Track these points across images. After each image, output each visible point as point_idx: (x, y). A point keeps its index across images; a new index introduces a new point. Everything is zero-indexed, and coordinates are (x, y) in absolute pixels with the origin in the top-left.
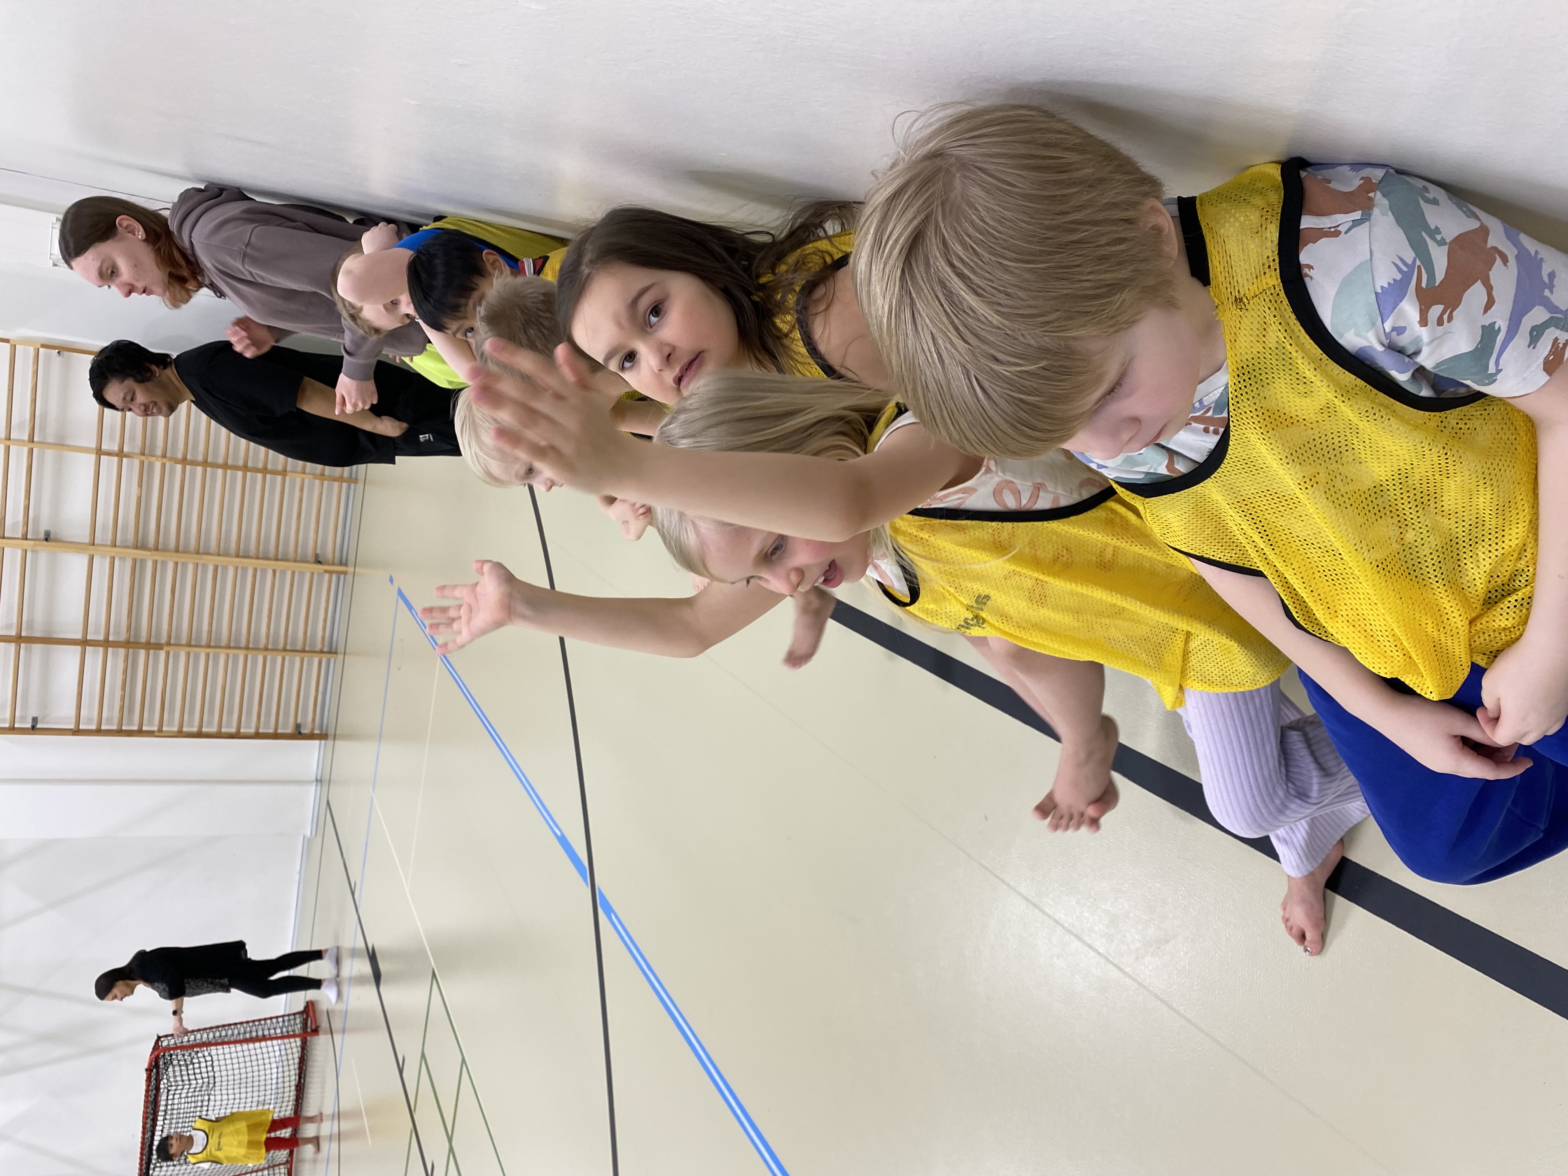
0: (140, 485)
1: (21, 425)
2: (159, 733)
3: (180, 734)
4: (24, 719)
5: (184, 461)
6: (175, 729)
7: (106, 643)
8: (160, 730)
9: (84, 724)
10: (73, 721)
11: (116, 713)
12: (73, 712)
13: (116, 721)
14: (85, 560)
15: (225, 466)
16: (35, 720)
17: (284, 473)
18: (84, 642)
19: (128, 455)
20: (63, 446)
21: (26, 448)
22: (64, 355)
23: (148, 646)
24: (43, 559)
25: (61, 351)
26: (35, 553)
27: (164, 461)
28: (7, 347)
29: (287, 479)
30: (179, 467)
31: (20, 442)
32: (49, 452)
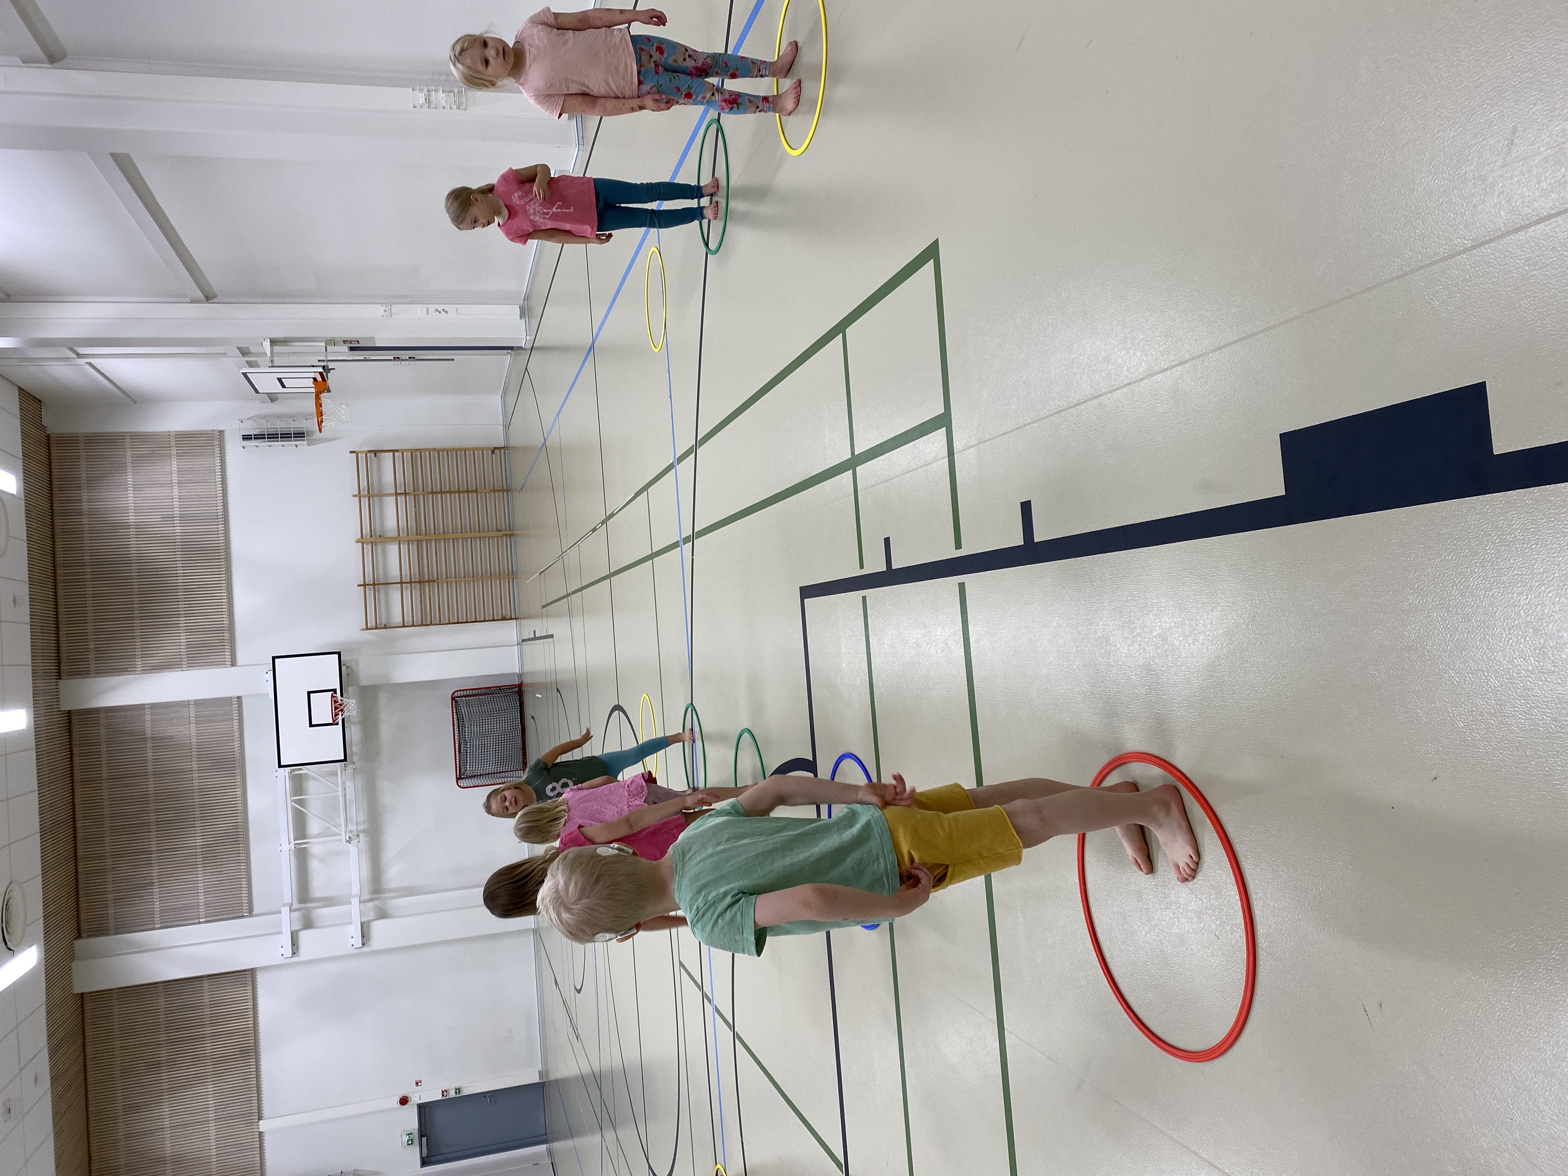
0: (415, 506)
1: (364, 489)
4: (380, 624)
5: (432, 493)
7: (411, 582)
8: (440, 623)
9: (406, 622)
10: (402, 624)
11: (420, 619)
12: (401, 620)
14: (397, 546)
15: (450, 492)
16: (386, 624)
17: (476, 491)
18: (401, 583)
19: (409, 493)
20: (381, 495)
21: (367, 499)
22: (377, 454)
23: (429, 581)
24: (379, 547)
25: (376, 453)
26: (376, 545)
27: (424, 495)
28: (355, 455)
29: (479, 494)
30: (430, 496)
31: (364, 496)
32: (376, 499)
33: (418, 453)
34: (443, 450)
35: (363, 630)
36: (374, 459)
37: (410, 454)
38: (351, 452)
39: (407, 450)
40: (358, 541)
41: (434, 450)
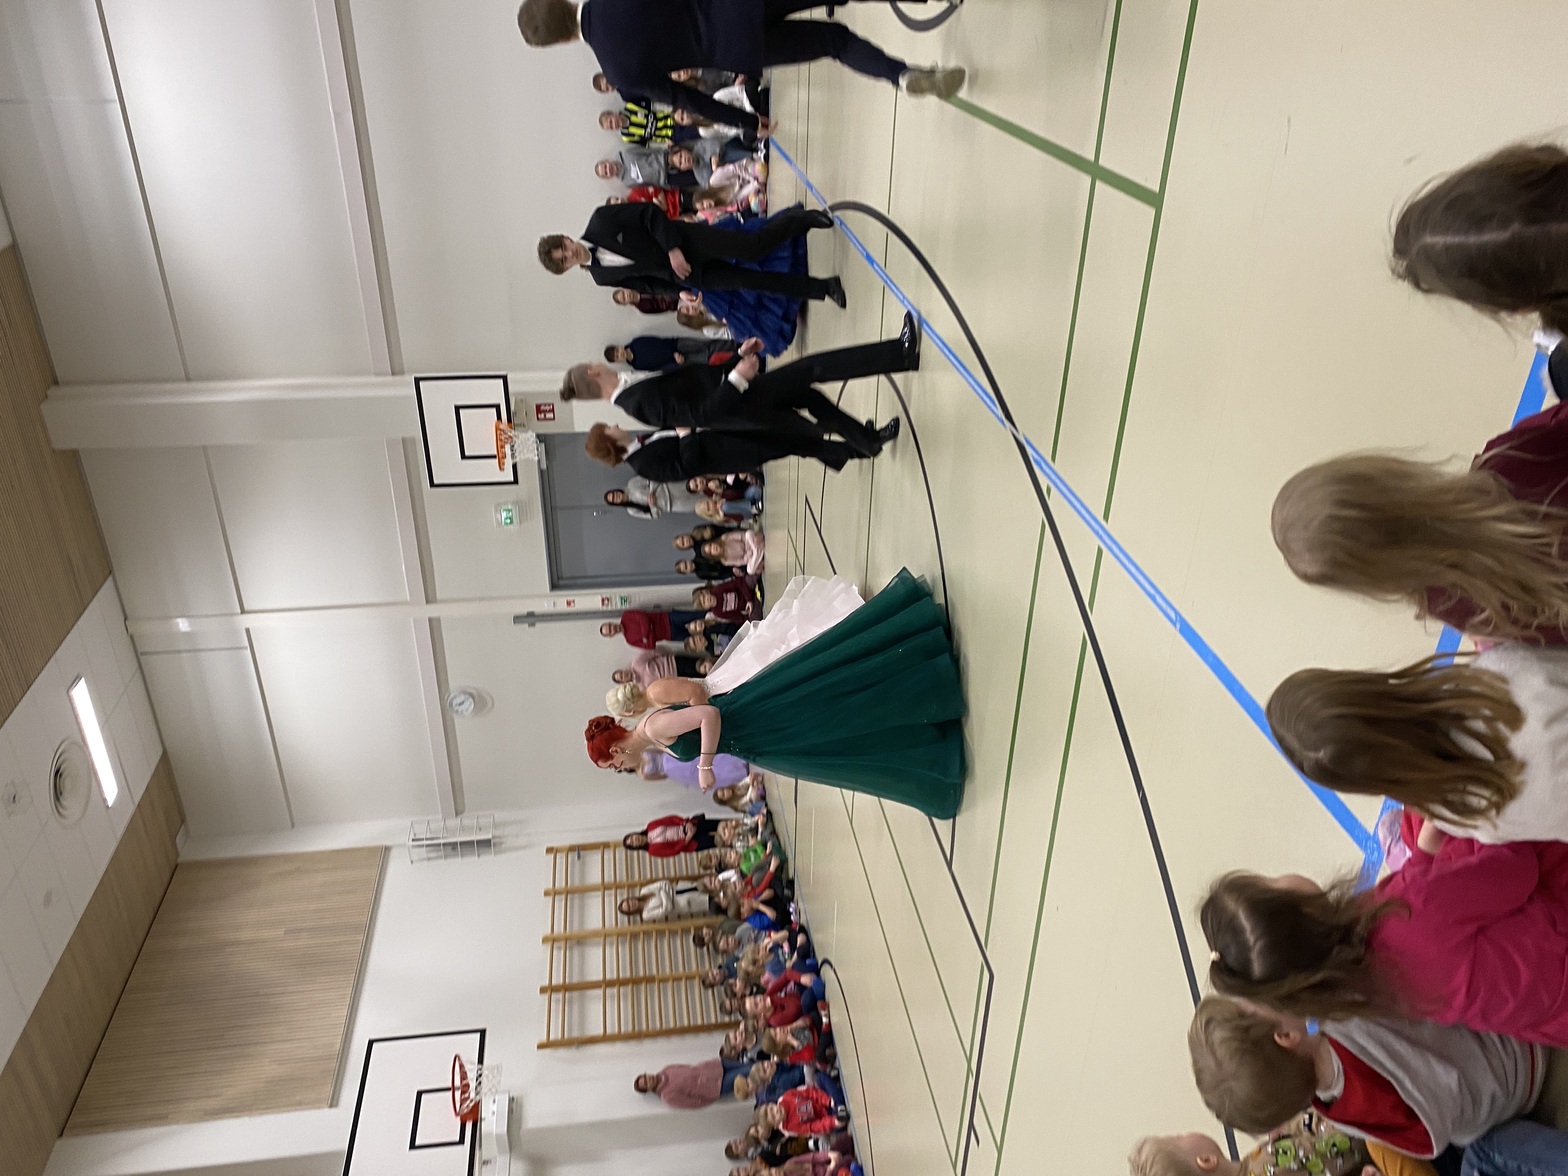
7: (618, 983)
10: (602, 1033)
18: (605, 984)
19: (621, 887)
20: (585, 890)
21: (564, 896)
22: (582, 853)
23: (645, 981)
24: (576, 952)
25: (579, 849)
26: (571, 948)
28: (552, 854)
31: (560, 893)
32: (576, 895)
35: (541, 1046)
36: (577, 863)
38: (549, 850)
40: (545, 940)
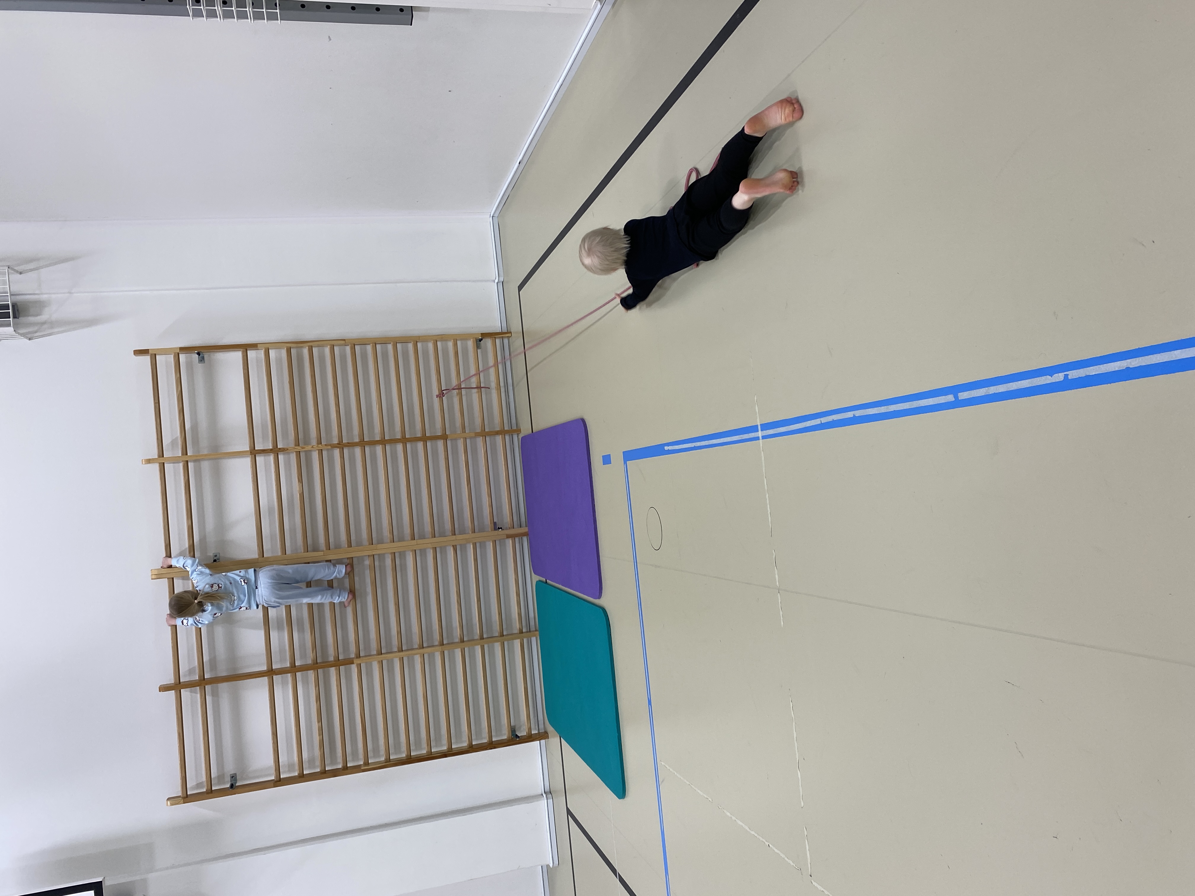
0: (300, 480)
1: (173, 443)
2: (367, 767)
3: (389, 763)
4: (221, 778)
5: (341, 445)
6: (383, 759)
7: (293, 669)
8: (367, 763)
9: (284, 772)
10: (273, 771)
12: (271, 762)
13: (318, 763)
15: (383, 441)
16: (234, 777)
17: (444, 437)
18: (270, 673)
19: (283, 450)
20: (216, 455)
21: (181, 465)
22: (204, 356)
23: (338, 663)
25: (200, 352)
27: (321, 452)
28: (147, 359)
29: (449, 442)
30: (337, 452)
31: (173, 461)
32: (206, 465)
33: (306, 351)
34: (363, 342)
35: (173, 800)
36: (199, 368)
37: (284, 352)
38: (139, 352)
39: (277, 345)
41: (344, 342)
